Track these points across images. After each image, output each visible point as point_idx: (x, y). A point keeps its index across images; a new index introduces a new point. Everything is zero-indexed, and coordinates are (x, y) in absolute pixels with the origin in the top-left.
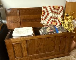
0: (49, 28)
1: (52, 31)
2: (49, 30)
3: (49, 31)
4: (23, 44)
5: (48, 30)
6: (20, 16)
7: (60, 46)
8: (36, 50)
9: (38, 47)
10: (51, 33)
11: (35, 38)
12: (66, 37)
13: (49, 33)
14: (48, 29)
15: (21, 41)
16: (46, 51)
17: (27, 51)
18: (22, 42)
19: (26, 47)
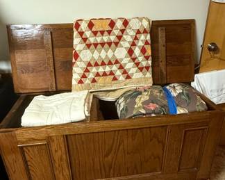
0: (145, 97)
1: (152, 107)
2: (144, 103)
3: (144, 108)
4: (54, 146)
5: (140, 104)
6: (55, 50)
7: (181, 158)
8: (99, 168)
9: (106, 159)
10: (150, 114)
11: (97, 131)
12: (204, 129)
13: (144, 114)
14: (143, 99)
15: (48, 137)
16: (135, 172)
17: (68, 168)
18: (53, 141)
19: (64, 156)
